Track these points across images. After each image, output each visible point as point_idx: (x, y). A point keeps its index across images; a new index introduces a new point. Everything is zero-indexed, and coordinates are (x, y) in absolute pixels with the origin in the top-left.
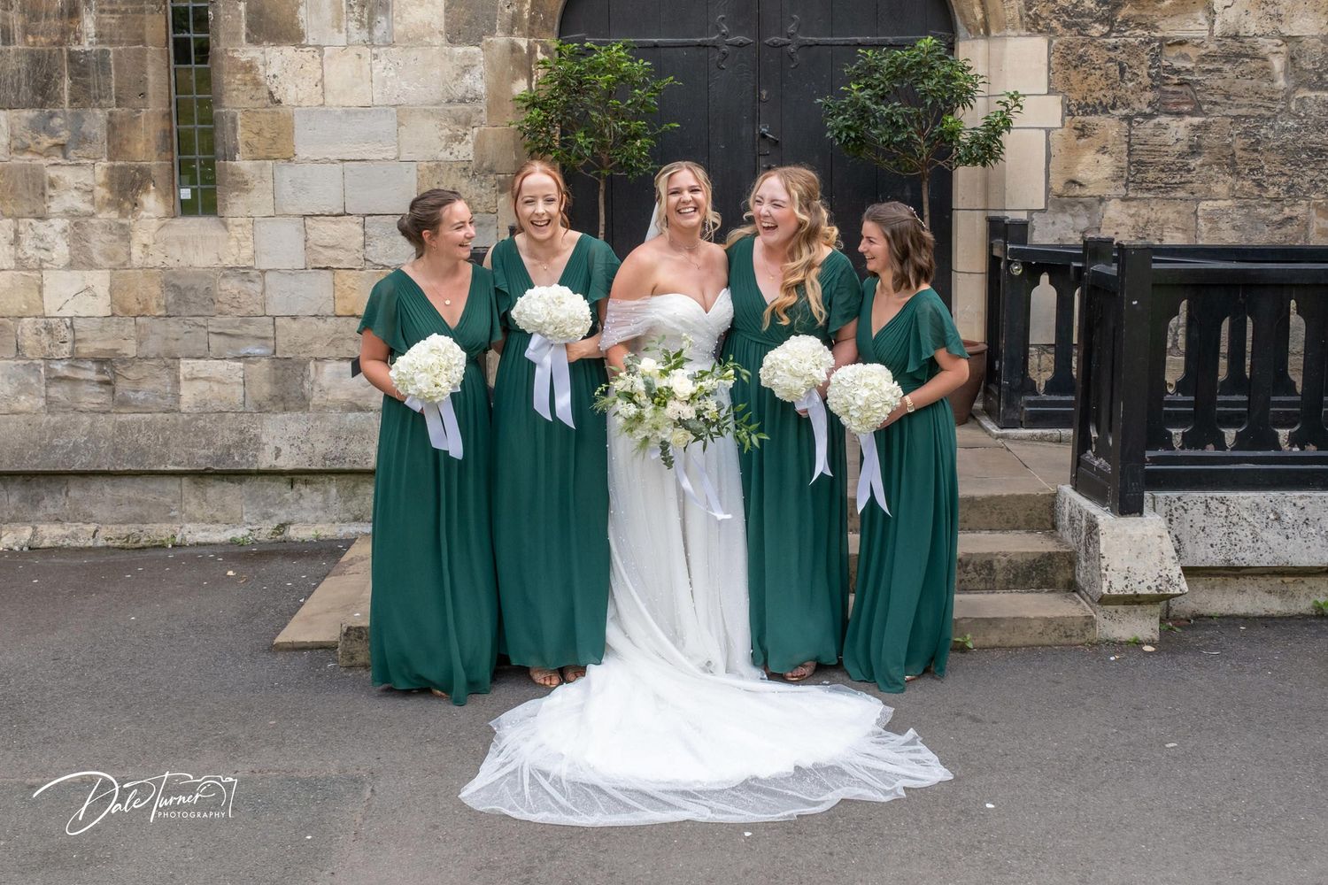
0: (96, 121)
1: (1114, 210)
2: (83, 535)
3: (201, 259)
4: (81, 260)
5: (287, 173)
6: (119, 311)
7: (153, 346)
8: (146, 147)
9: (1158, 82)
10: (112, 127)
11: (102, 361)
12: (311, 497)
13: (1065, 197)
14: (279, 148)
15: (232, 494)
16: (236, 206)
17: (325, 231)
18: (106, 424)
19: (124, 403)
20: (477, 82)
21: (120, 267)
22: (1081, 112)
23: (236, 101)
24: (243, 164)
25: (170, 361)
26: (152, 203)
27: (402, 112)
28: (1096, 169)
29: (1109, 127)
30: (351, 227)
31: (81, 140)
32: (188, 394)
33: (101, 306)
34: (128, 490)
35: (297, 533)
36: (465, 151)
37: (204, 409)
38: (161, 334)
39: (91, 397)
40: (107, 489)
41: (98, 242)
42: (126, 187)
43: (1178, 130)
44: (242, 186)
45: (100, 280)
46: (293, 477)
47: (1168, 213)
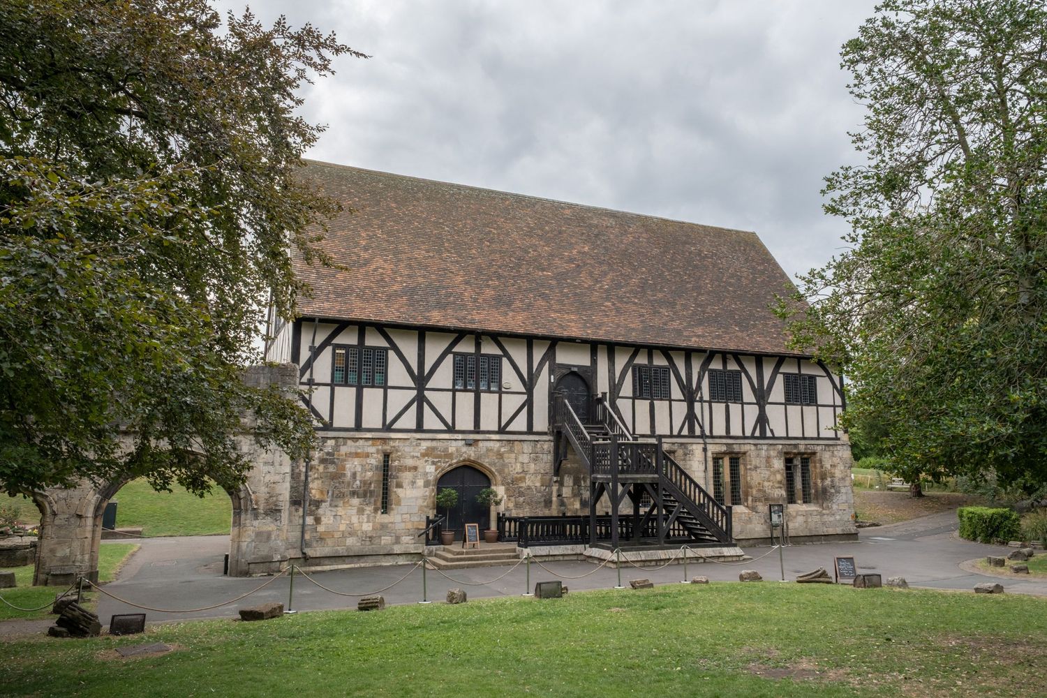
0: (373, 500)
1: (513, 511)
2: (367, 565)
3: (386, 521)
4: (368, 522)
5: (400, 507)
6: (373, 529)
7: (378, 534)
8: (379, 504)
9: (519, 492)
10: (375, 501)
11: (370, 537)
12: (401, 557)
13: (507, 509)
14: (399, 503)
15: (389, 557)
16: (392, 513)
17: (405, 516)
18: (370, 547)
19: (372, 544)
20: (427, 494)
21: (374, 522)
22: (509, 497)
23: (393, 497)
24: (393, 506)
25: (380, 537)
26: (379, 512)
27: (417, 498)
28: (511, 505)
29: (513, 499)
30: (408, 516)
31: (370, 503)
32: (383, 542)
33: (371, 528)
34: (374, 557)
35: (399, 563)
36: (425, 504)
37: (385, 545)
38: (379, 533)
39: (368, 543)
40: (370, 557)
41: (371, 519)
42: (376, 510)
43: (521, 499)
44: (393, 509)
45: (371, 524)
46: (398, 555)
47: (520, 511)
